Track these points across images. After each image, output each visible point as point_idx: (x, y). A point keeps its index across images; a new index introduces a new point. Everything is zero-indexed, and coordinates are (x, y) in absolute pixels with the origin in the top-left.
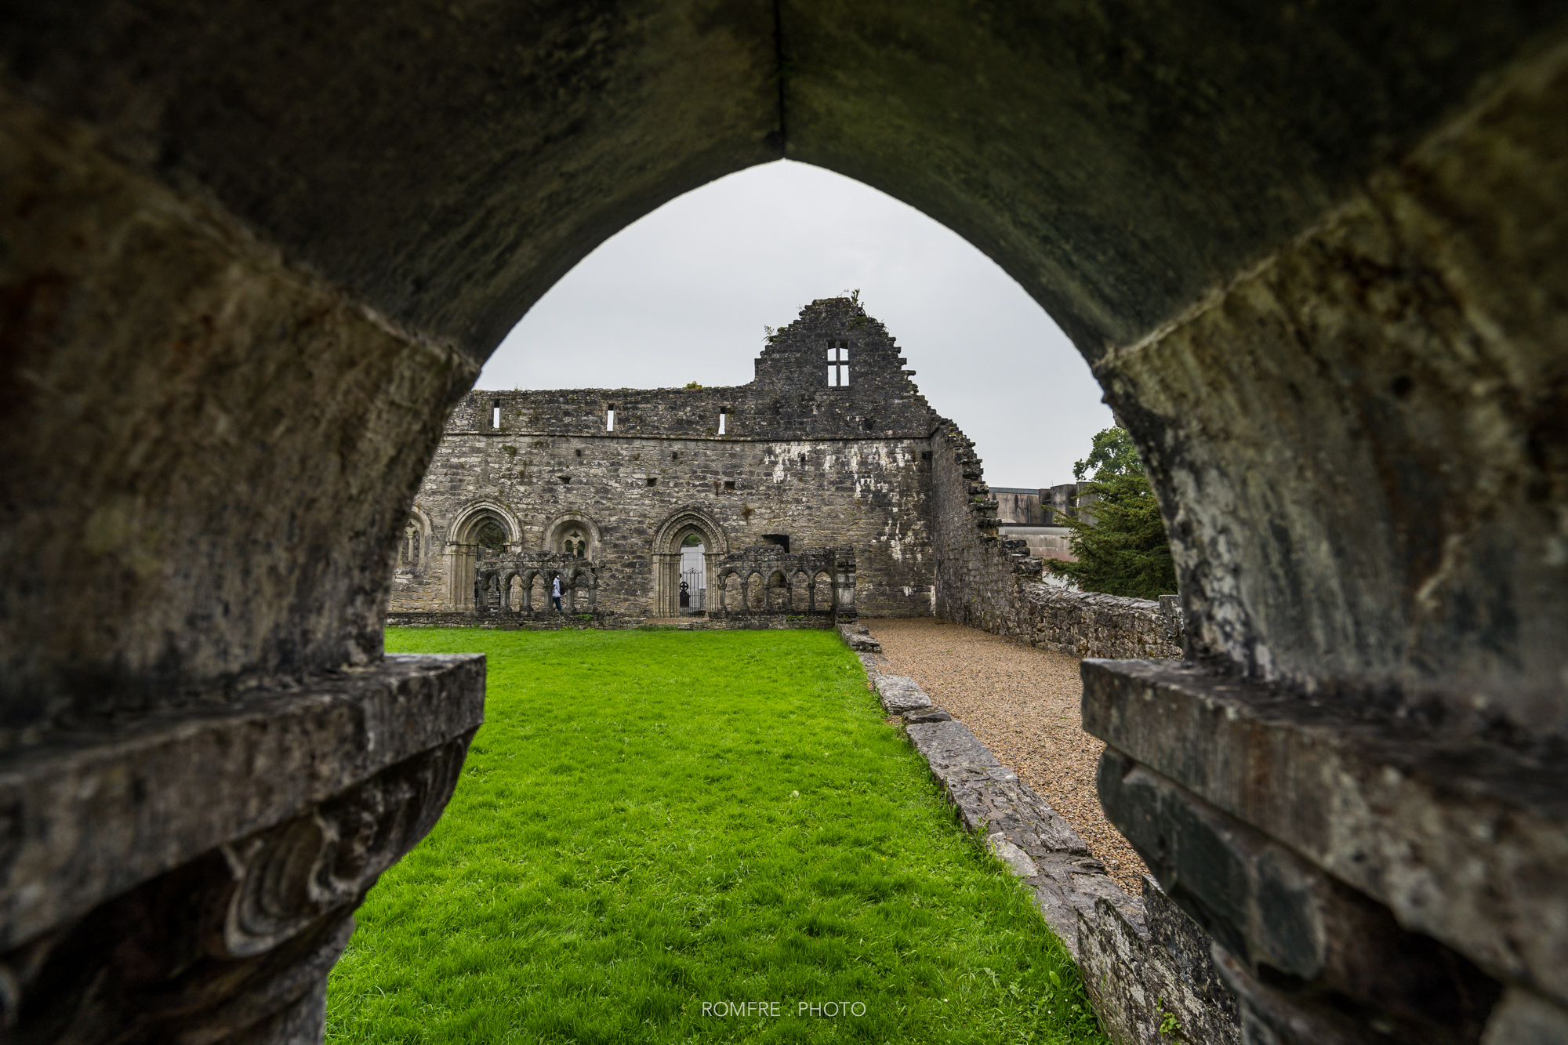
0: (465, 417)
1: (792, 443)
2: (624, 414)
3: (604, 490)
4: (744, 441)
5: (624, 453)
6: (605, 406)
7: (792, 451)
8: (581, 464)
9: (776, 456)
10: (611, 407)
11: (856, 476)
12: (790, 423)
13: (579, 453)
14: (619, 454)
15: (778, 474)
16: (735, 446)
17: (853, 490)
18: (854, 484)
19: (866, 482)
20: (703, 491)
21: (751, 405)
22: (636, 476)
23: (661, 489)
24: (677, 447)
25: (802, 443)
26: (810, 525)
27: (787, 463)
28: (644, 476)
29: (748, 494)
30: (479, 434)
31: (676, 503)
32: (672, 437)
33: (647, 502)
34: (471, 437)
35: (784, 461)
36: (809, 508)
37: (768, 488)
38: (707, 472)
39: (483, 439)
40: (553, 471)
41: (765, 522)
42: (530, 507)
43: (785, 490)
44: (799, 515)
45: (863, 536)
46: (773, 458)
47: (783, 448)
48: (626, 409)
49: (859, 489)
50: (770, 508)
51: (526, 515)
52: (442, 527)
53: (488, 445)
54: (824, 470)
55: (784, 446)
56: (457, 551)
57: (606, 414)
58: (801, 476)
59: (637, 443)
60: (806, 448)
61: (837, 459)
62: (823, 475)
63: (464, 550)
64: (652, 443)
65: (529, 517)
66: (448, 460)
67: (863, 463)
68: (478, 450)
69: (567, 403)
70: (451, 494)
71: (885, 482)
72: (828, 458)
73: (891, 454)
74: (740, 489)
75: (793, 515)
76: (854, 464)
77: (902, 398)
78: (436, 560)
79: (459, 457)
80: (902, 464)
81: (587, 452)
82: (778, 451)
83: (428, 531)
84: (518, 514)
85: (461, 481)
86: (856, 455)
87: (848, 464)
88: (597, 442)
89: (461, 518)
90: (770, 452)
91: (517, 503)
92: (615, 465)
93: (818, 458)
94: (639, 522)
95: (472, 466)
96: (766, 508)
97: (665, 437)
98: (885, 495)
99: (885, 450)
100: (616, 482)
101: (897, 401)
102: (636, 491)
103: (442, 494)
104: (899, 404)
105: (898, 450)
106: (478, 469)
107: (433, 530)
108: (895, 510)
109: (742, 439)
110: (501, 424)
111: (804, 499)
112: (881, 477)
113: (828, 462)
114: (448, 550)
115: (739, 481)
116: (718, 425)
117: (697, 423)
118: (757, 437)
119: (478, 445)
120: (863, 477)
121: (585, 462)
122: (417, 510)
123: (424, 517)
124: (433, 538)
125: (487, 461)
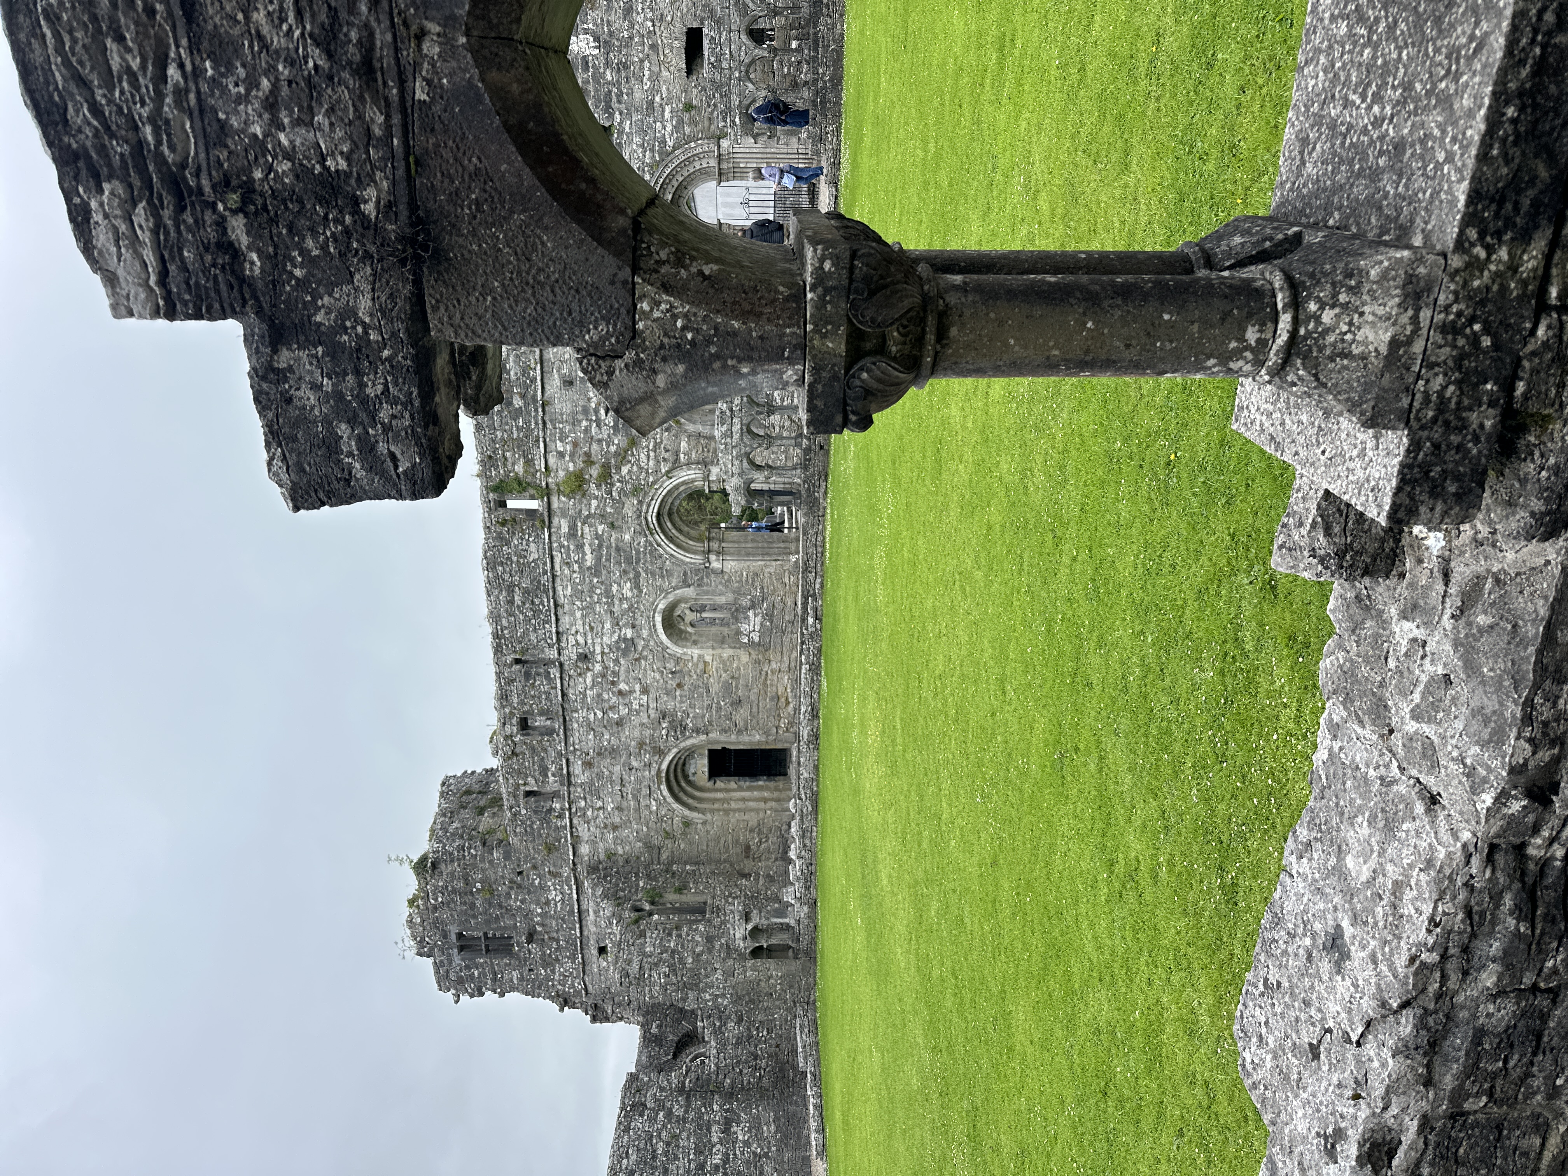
0: (525, 547)
8: (584, 380)
13: (569, 383)
29: (619, 102)
30: (549, 528)
34: (554, 538)
37: (607, 65)
39: (555, 521)
40: (598, 423)
41: (666, 72)
42: (652, 454)
43: (611, 33)
50: (642, 61)
51: (664, 460)
52: (685, 574)
53: (564, 515)
56: (718, 553)
63: (715, 545)
65: (667, 455)
66: (589, 568)
68: (573, 528)
70: (637, 563)
75: (652, 20)
78: (729, 580)
79: (584, 554)
81: (565, 371)
83: (690, 592)
84: (663, 471)
85: (618, 549)
89: (671, 549)
91: (647, 472)
95: (597, 536)
96: (642, 68)
103: (638, 575)
106: (600, 528)
107: (689, 586)
110: (532, 497)
114: (716, 565)
119: (565, 529)
121: (581, 374)
122: (661, 606)
123: (671, 598)
124: (699, 585)
125: (588, 517)
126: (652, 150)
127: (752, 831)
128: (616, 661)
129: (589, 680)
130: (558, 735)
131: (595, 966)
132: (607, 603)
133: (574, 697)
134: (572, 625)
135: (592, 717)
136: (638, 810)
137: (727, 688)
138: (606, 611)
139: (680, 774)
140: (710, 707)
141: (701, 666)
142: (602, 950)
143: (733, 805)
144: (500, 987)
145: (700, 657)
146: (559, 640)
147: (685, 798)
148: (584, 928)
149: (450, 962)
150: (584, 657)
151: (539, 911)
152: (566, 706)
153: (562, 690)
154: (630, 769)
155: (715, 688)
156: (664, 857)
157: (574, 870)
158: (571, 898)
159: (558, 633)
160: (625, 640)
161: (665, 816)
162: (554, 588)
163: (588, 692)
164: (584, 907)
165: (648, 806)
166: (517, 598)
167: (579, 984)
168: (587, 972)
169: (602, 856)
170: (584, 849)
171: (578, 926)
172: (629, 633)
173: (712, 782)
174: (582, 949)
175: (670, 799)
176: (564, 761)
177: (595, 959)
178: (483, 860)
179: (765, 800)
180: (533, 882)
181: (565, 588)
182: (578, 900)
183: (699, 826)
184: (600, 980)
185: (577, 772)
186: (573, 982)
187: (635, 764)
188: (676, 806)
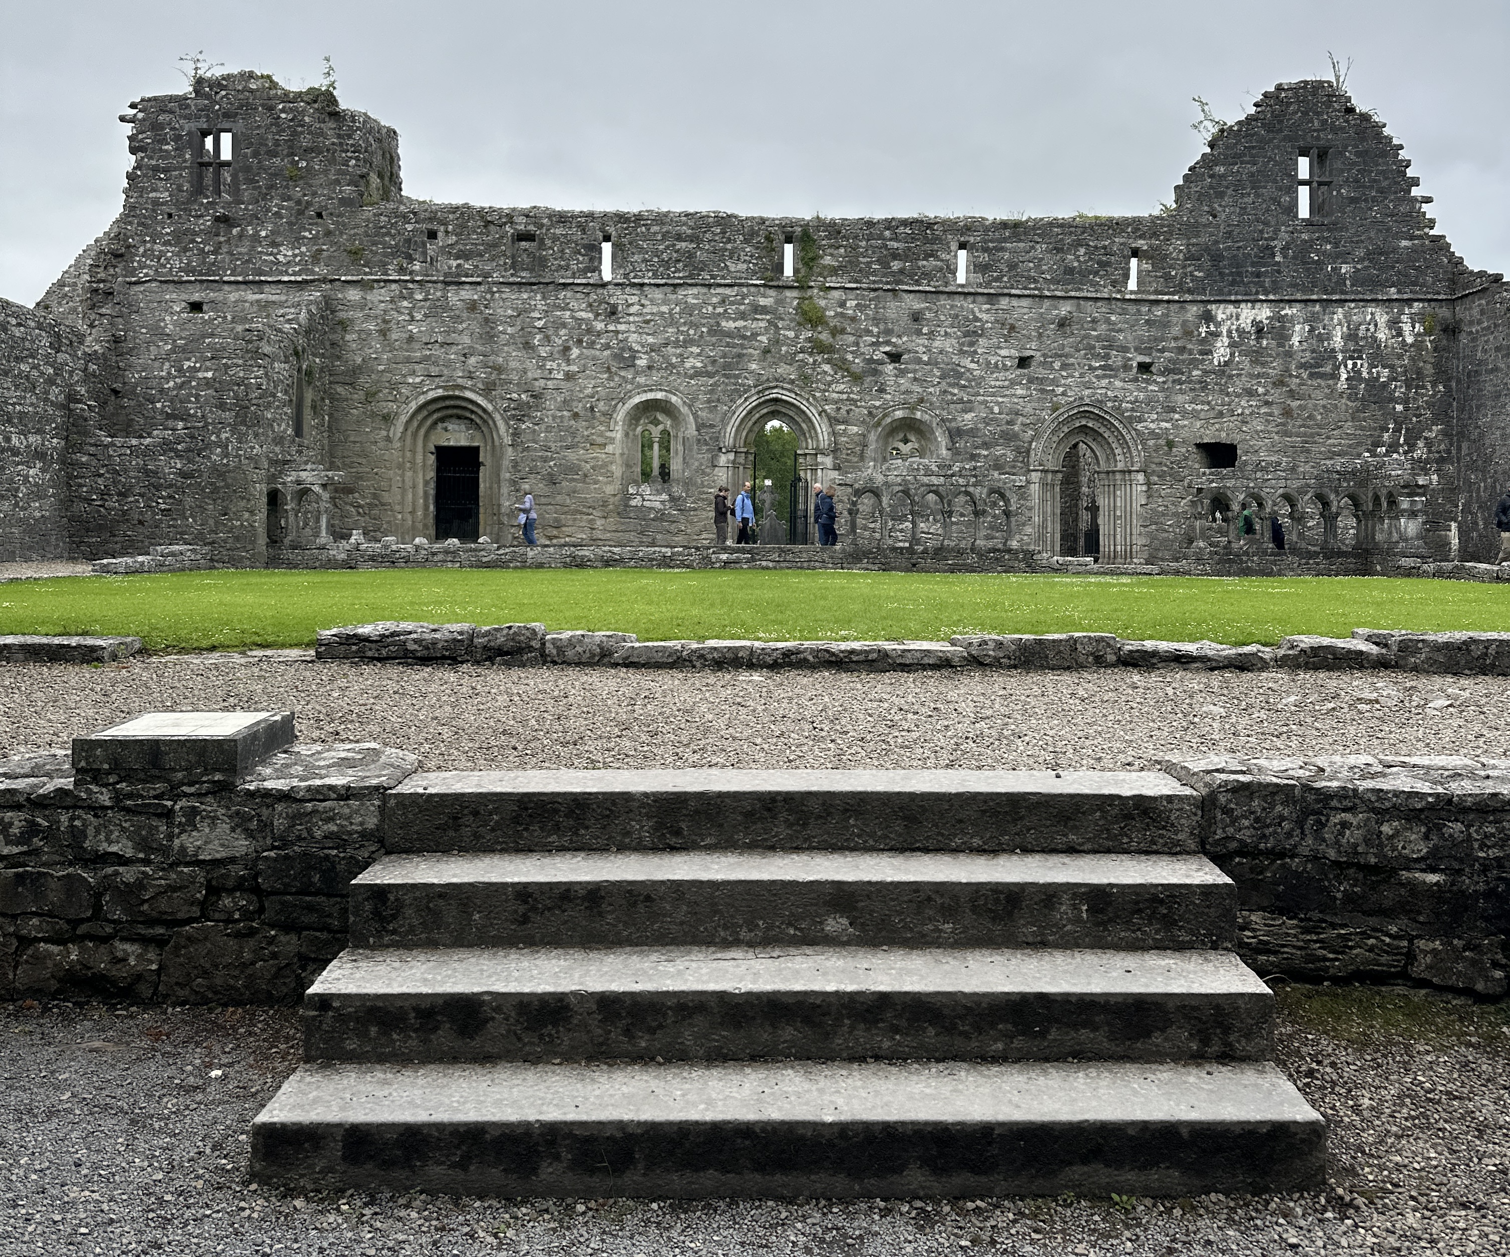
0: (742, 258)
1: (1243, 305)
2: (984, 258)
3: (953, 374)
4: (1168, 302)
5: (984, 317)
6: (954, 246)
7: (1242, 317)
8: (919, 333)
9: (1218, 324)
10: (962, 246)
11: (1340, 357)
12: (1239, 274)
13: (916, 317)
14: (977, 319)
15: (1221, 351)
16: (1153, 309)
17: (1335, 376)
18: (1339, 368)
19: (1355, 365)
20: (1105, 376)
21: (1178, 247)
22: (1004, 352)
23: (1041, 372)
24: (1065, 309)
25: (1258, 305)
26: (1269, 428)
27: (1235, 334)
28: (1015, 353)
29: (1174, 381)
30: (764, 286)
31: (1064, 394)
32: (1059, 294)
33: (1020, 392)
34: (752, 289)
35: (1229, 332)
36: (1267, 403)
37: (1205, 372)
38: (1110, 347)
39: (772, 292)
40: (876, 344)
41: (1198, 424)
42: (845, 396)
43: (1231, 377)
44: (1251, 414)
45: (1350, 446)
46: (1212, 328)
47: (1228, 312)
48: (985, 250)
49: (1344, 376)
50: (1209, 403)
51: (839, 409)
52: (712, 426)
53: (779, 302)
54: (1291, 346)
55: (1231, 309)
56: (734, 462)
57: (956, 256)
58: (1257, 356)
59: (1004, 302)
60: (1264, 313)
61: (1312, 330)
62: (1289, 354)
63: (741, 460)
64: (1025, 302)
65: (843, 411)
66: (718, 324)
67: (1351, 336)
68: (764, 310)
69: (896, 239)
70: (725, 375)
71: (1384, 367)
72: (1298, 328)
73: (1394, 324)
74: (1162, 374)
75: (1242, 414)
76: (1338, 341)
77: (1412, 238)
78: (703, 474)
79: (735, 320)
80: (1410, 340)
81: (928, 315)
82: (1220, 316)
83: (691, 430)
84: (827, 407)
85: (740, 356)
86: (1340, 324)
87: (1329, 337)
88: (943, 301)
89: (741, 412)
90: (1208, 318)
91: (825, 391)
92: (972, 335)
93: (1283, 328)
94: (1008, 423)
95: (755, 335)
96: (1203, 403)
97: (1047, 293)
98: (1385, 385)
99: (1385, 318)
100: (972, 361)
101: (1404, 243)
102: (1001, 376)
103: (710, 375)
104: (1406, 248)
105: (1404, 318)
106: (764, 339)
107: (697, 430)
108: (1399, 408)
109: (1166, 298)
110: (796, 271)
111: (1261, 390)
112: (1378, 356)
113: (1298, 335)
114: (723, 459)
115: (1161, 361)
116: (1127, 276)
117: (1096, 273)
118: (1189, 297)
119: (762, 302)
120: (1352, 358)
121: (925, 330)
122: (674, 399)
123: (685, 410)
124: (699, 441)
125: (776, 327)
126: (1133, 410)
127: (375, 496)
128: (607, 347)
129: (583, 315)
130: (512, 275)
131: (174, 296)
132: (677, 339)
133: (561, 296)
134: (651, 300)
135: (536, 315)
136: (408, 361)
137: (572, 469)
138: (668, 338)
139: (450, 412)
140: (548, 449)
141: (600, 440)
142: (196, 307)
143: (409, 474)
144: (144, 175)
145: (612, 440)
146: (634, 285)
147: (420, 417)
148: (234, 287)
149: (188, 117)
150: (613, 312)
151: (263, 234)
152: (551, 287)
153: (573, 284)
154: (465, 355)
155: (571, 455)
156: (340, 389)
157: (324, 280)
158: (281, 273)
159: (642, 285)
160: (634, 358)
161: (400, 393)
162: (696, 285)
163: (568, 313)
164: (267, 288)
165: (413, 373)
166: (684, 244)
167: (146, 275)
168: (165, 286)
169: (342, 315)
170: (354, 295)
171: (240, 279)
172: (642, 362)
173: (433, 450)
174: (202, 281)
175: (422, 400)
176: (479, 279)
177: (184, 296)
178: (340, 172)
179: (412, 513)
180: (306, 230)
181: (695, 296)
182: (280, 282)
183: (384, 433)
184: (151, 301)
185: (463, 293)
186: (150, 267)
187: (472, 360)
188: (413, 406)
